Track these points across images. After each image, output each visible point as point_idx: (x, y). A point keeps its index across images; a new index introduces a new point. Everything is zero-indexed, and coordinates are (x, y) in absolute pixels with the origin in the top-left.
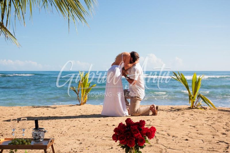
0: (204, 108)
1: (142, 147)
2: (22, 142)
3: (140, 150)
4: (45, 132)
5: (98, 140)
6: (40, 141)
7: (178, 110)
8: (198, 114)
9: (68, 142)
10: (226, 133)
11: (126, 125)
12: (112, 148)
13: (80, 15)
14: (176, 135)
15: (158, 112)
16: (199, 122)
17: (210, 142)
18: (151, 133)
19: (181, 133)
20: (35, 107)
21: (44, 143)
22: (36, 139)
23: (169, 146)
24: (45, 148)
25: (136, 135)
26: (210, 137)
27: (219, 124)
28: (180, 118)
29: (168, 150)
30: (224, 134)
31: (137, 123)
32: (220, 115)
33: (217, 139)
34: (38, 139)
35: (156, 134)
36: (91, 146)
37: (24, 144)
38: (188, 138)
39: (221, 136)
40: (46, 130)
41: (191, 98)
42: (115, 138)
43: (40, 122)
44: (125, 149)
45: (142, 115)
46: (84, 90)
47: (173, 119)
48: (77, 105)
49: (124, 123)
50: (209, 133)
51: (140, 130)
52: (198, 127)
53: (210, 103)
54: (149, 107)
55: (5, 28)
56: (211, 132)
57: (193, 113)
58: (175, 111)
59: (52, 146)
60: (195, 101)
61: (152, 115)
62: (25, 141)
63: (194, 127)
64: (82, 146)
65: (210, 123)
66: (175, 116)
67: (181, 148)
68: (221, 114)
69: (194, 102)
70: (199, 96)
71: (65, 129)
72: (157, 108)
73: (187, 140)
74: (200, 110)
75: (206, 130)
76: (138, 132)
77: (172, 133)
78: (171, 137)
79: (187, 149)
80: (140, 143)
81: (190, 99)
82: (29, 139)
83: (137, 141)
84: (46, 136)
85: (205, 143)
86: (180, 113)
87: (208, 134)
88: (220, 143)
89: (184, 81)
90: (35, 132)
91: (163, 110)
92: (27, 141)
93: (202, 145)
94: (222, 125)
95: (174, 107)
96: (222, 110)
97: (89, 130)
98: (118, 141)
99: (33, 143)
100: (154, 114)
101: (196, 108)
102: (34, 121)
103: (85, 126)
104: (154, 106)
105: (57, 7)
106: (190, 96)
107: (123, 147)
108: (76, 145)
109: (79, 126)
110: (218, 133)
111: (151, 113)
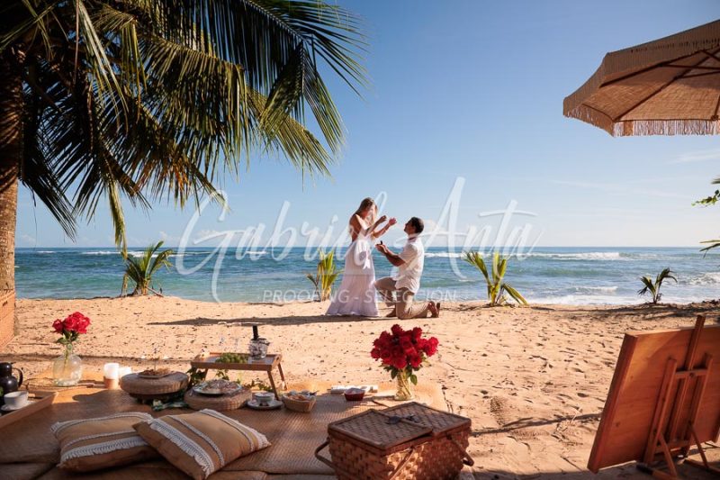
0: (512, 306)
1: (417, 369)
2: (235, 358)
3: (414, 373)
4: (268, 344)
5: (349, 356)
6: (260, 358)
7: (472, 308)
8: (501, 314)
9: (304, 359)
10: (543, 343)
11: (391, 334)
12: (370, 369)
13: (320, 164)
14: (468, 349)
15: (441, 313)
16: (503, 328)
17: (519, 357)
18: (430, 347)
19: (476, 345)
20: (251, 304)
21: (267, 362)
22: (255, 355)
23: (458, 365)
24: (268, 368)
25: (407, 351)
26: (519, 350)
27: (533, 329)
28: (475, 322)
29: (457, 372)
30: (540, 345)
31: (409, 333)
32: (534, 315)
33: (529, 353)
34: (258, 355)
35: (439, 348)
36: (338, 365)
37: (238, 362)
38: (486, 353)
39: (536, 347)
40: (270, 341)
41: (491, 290)
42: (375, 354)
43: (259, 328)
44: (390, 371)
45: (417, 317)
46: (325, 277)
47: (463, 323)
48: (315, 301)
49: (390, 331)
50: (518, 343)
51: (414, 343)
52: (502, 334)
53: (520, 298)
54: (427, 304)
55: (210, 185)
56: (521, 342)
57: (493, 313)
58: (466, 310)
59: (279, 366)
60: (498, 294)
61: (432, 317)
62: (239, 358)
63: (496, 334)
64: (324, 365)
65: (519, 328)
66: (467, 318)
67: (475, 368)
68: (536, 313)
69: (495, 296)
70: (503, 287)
71: (297, 339)
72: (439, 305)
73: (485, 355)
74: (505, 308)
75: (514, 340)
76: (410, 346)
77: (462, 345)
78: (460, 352)
79: (485, 370)
80: (414, 362)
81: (489, 292)
82: (246, 354)
83: (408, 360)
84: (271, 350)
85: (512, 360)
86: (473, 313)
87: (517, 346)
88: (534, 359)
89: (480, 264)
90: (254, 344)
91: (448, 309)
92: (242, 358)
93: (508, 363)
94: (537, 331)
95: (465, 304)
96: (537, 308)
97: (335, 341)
98: (380, 360)
99: (250, 361)
100: (435, 315)
101: (499, 305)
102: (251, 328)
103: (327, 334)
104: (433, 304)
105: (287, 154)
106: (489, 287)
107: (388, 369)
108: (316, 365)
109: (319, 335)
110: (531, 344)
111: (429, 314)
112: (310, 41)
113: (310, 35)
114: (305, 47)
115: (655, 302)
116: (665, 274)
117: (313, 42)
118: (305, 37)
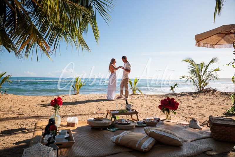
6: (130, 111)
24: (137, 113)
46: (78, 86)
48: (74, 94)
112: (94, 3)
113: (94, 2)
114: (92, 5)
115: (173, 93)
116: (176, 85)
117: (95, 4)
118: (92, 2)
